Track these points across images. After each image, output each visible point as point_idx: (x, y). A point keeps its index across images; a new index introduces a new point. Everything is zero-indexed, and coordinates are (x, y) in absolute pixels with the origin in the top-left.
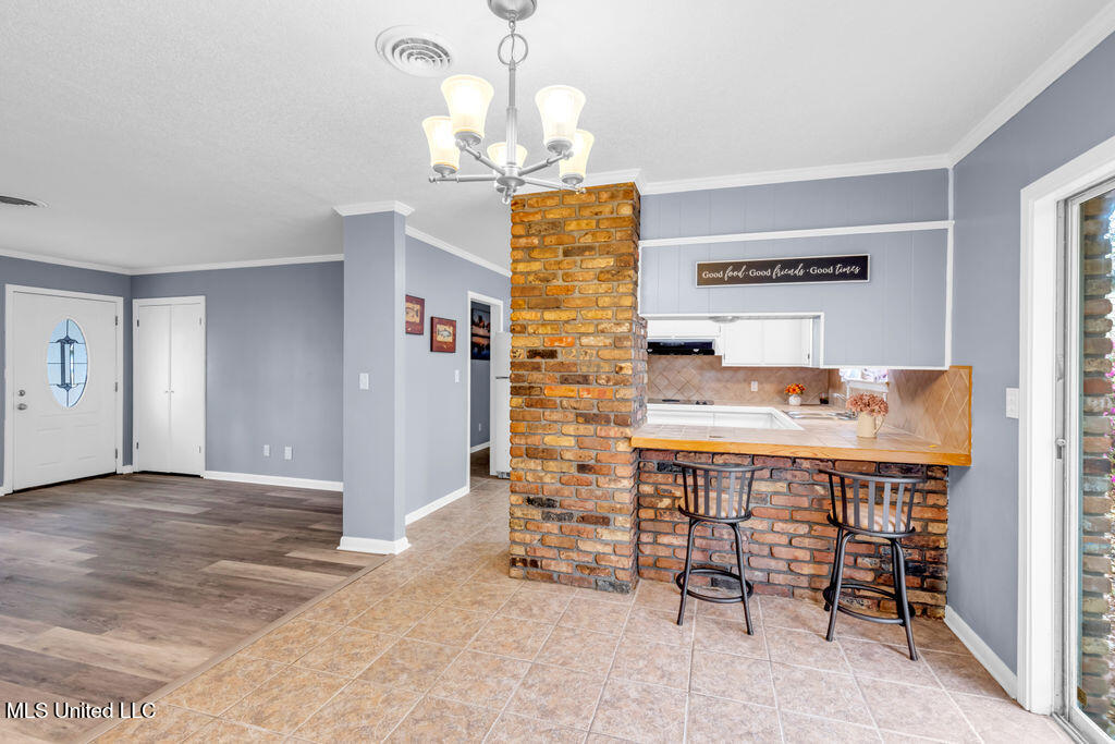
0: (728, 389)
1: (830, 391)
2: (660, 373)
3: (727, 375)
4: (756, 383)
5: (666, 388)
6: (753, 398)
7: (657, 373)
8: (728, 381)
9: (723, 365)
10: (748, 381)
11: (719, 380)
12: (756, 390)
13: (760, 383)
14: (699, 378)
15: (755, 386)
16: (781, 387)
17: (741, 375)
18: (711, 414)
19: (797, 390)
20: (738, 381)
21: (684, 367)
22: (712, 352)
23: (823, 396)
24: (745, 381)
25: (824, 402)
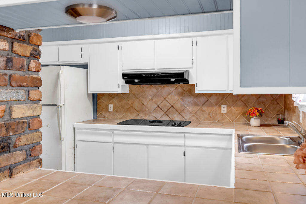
0: (204, 111)
1: (286, 113)
2: (151, 99)
3: (203, 100)
4: (225, 106)
5: (156, 111)
6: (223, 119)
7: (148, 99)
8: (203, 105)
9: (196, 92)
10: (219, 105)
11: (196, 104)
12: (225, 112)
13: (229, 106)
14: (181, 102)
15: (224, 109)
16: (246, 110)
17: (213, 100)
18: (183, 135)
19: (257, 113)
20: (211, 105)
21: (169, 94)
22: (186, 82)
23: (281, 117)
24: (216, 105)
25: (281, 122)
